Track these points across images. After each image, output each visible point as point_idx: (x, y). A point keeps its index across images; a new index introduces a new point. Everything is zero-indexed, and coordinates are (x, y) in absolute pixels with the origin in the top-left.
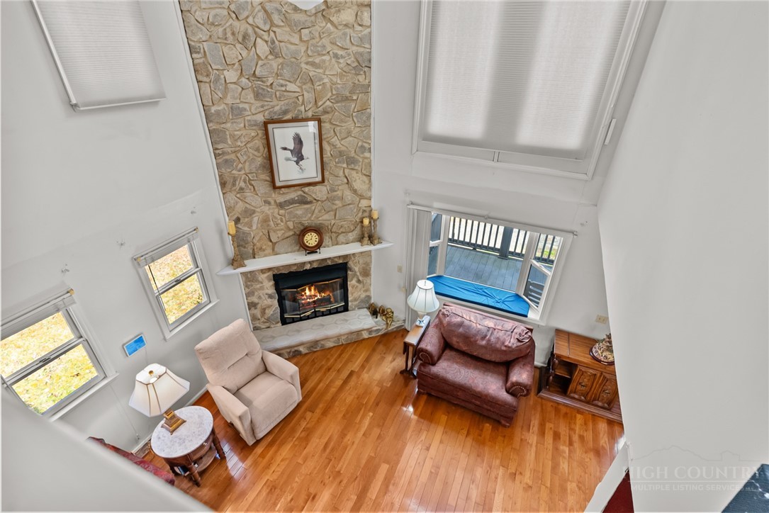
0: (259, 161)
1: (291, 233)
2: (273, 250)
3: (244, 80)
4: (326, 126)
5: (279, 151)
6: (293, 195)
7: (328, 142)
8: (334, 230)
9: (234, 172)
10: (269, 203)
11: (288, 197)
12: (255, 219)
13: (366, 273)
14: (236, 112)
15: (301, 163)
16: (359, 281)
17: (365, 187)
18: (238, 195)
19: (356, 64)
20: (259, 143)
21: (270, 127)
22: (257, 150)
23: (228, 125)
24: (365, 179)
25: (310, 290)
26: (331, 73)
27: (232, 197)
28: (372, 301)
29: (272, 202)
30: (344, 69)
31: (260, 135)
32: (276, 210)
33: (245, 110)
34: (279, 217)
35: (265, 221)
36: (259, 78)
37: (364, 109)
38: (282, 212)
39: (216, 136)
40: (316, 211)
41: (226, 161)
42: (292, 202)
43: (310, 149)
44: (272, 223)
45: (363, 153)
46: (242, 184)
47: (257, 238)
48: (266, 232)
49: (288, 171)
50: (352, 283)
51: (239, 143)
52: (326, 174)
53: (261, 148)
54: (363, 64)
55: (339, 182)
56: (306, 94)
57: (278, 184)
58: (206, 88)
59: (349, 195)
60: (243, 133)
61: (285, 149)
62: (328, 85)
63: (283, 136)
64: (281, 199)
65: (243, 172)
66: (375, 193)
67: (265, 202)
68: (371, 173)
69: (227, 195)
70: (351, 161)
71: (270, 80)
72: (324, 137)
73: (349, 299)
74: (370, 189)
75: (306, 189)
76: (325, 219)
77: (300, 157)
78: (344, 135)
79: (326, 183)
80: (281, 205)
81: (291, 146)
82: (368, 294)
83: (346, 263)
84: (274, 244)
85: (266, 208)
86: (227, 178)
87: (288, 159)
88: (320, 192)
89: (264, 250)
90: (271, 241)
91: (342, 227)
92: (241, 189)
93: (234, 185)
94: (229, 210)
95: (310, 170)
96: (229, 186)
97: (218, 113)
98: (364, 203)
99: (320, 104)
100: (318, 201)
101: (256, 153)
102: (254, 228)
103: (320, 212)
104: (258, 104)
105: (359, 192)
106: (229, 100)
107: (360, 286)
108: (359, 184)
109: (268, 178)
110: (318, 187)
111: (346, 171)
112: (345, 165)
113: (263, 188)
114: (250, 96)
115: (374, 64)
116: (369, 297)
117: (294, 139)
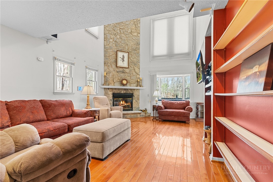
0: (114, 60)
1: (119, 81)
2: (114, 84)
3: (114, 42)
4: (130, 55)
5: (119, 58)
6: (121, 70)
7: (130, 59)
8: (130, 82)
9: (108, 61)
10: (115, 71)
11: (119, 70)
12: (111, 74)
13: (138, 99)
14: (111, 48)
15: (123, 62)
16: (136, 101)
17: (138, 71)
18: (108, 67)
19: (137, 43)
20: (114, 55)
21: (118, 52)
22: (114, 57)
23: (109, 50)
24: (138, 69)
25: (123, 102)
26: (131, 44)
27: (106, 67)
28: (140, 109)
29: (116, 71)
30: (135, 44)
31: (115, 54)
32: (116, 73)
33: (113, 48)
34: (117, 75)
35: (113, 75)
36: (117, 42)
37: (138, 53)
38: (118, 74)
39: (105, 52)
40: (126, 75)
41: (107, 58)
42: (120, 71)
43: (126, 59)
44: (114, 76)
45: (138, 63)
46: (109, 65)
47: (110, 80)
48: (113, 79)
49: (120, 63)
50: (134, 101)
51: (110, 55)
52: (129, 66)
53: (115, 57)
54: (138, 44)
55: (132, 69)
56: (126, 47)
57: (118, 66)
58: (106, 42)
59: (134, 74)
60: (111, 53)
61: (120, 58)
62: (131, 46)
63: (120, 55)
64: (118, 70)
65: (110, 62)
66: (140, 74)
67: (114, 70)
68: (140, 68)
69: (105, 66)
70: (135, 64)
71: (119, 43)
72: (129, 57)
73: (133, 107)
74: (140, 72)
75: (124, 69)
76: (128, 78)
77: (123, 61)
78: (134, 58)
79: (129, 69)
80: (118, 72)
81: (122, 58)
82: (139, 106)
83: (133, 93)
84: (114, 83)
85: (114, 72)
86: (106, 62)
87: (121, 60)
88: (127, 70)
89: (112, 84)
90: (114, 82)
91: (132, 82)
92: (109, 66)
93: (107, 64)
94: (105, 71)
95: (125, 64)
96: (106, 64)
97: (107, 47)
98: (138, 76)
99: (129, 50)
100: (127, 73)
101: (114, 58)
102: (110, 77)
103: (127, 76)
104: (116, 47)
105: (137, 73)
106: (110, 45)
107: (137, 103)
108: (137, 70)
109: (115, 64)
110: (127, 69)
111: (134, 66)
112: (134, 65)
113: (114, 66)
114: (114, 45)
115: (140, 44)
116: (139, 107)
117: (123, 56)
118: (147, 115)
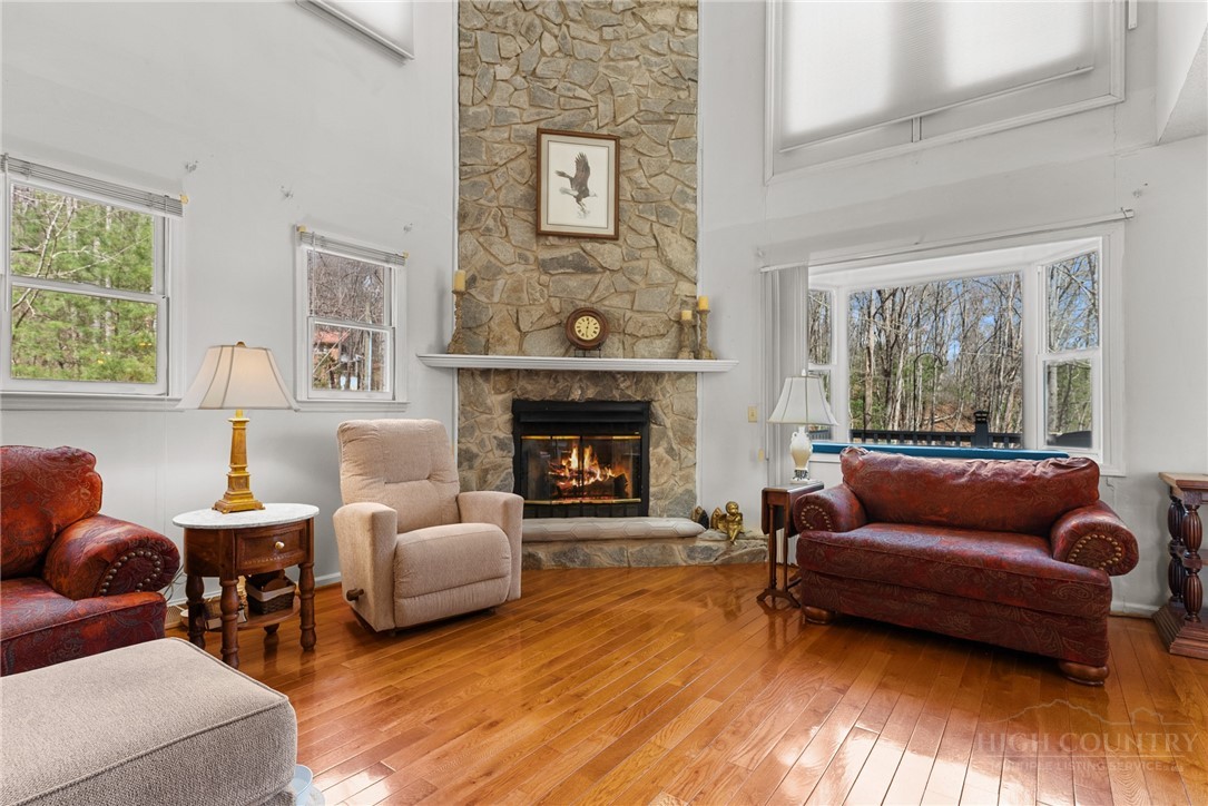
0: (522, 190)
1: (554, 321)
2: (521, 346)
3: (519, 79)
4: (627, 155)
5: (553, 178)
6: (567, 250)
7: (630, 179)
8: (628, 330)
9: (482, 201)
10: (526, 260)
11: (556, 253)
12: (501, 283)
13: (688, 439)
14: (500, 119)
15: (584, 200)
16: (670, 451)
17: (687, 258)
18: (481, 240)
19: (675, 74)
20: (524, 163)
21: (545, 138)
22: (522, 173)
23: (487, 134)
24: (686, 243)
25: (581, 457)
26: (638, 82)
27: (470, 239)
28: (698, 504)
29: (532, 259)
30: (660, 79)
31: (529, 152)
32: (536, 274)
33: (514, 115)
34: (539, 288)
35: (516, 290)
36: (541, 78)
37: (687, 137)
38: (544, 278)
39: (468, 143)
40: (601, 287)
41: (475, 184)
42: (561, 263)
43: (599, 181)
44: (525, 295)
45: (684, 202)
46: (490, 223)
47: (497, 320)
48: (513, 313)
49: (561, 211)
50: (657, 453)
51: (497, 160)
52: (623, 228)
53: (528, 173)
54: (686, 78)
55: (643, 244)
56: (601, 105)
57: (544, 227)
58: (468, 84)
59: (658, 272)
60: (502, 147)
61: (562, 174)
62: (635, 97)
63: (561, 156)
64: (545, 255)
65: (495, 204)
66: (702, 273)
67: (520, 255)
68: (696, 236)
69: (465, 235)
70: (663, 213)
71: (554, 83)
72: (623, 168)
73: (652, 490)
74: (695, 260)
75: (589, 246)
76: (615, 304)
78: (654, 170)
79: (620, 242)
80: (544, 266)
81: (572, 172)
82: (689, 486)
83: (649, 403)
84: (523, 334)
85: (519, 268)
86: (470, 208)
87: (564, 191)
88: (609, 255)
89: (505, 344)
90: (519, 330)
91: (643, 325)
92: (488, 230)
93: (478, 220)
94: (464, 260)
95: (596, 215)
96: (470, 221)
97: (476, 116)
98: (684, 288)
99: (620, 120)
100: (605, 269)
101: (518, 178)
102: (496, 299)
103: (607, 289)
104: (534, 110)
105: (676, 266)
106: (495, 101)
107: (674, 464)
108: (676, 251)
109: (530, 219)
110: (608, 246)
111: (656, 226)
112: (654, 218)
113: (520, 231)
114: (523, 99)
115: (702, 78)
116: (691, 495)
117: (578, 162)
118: (741, 547)
